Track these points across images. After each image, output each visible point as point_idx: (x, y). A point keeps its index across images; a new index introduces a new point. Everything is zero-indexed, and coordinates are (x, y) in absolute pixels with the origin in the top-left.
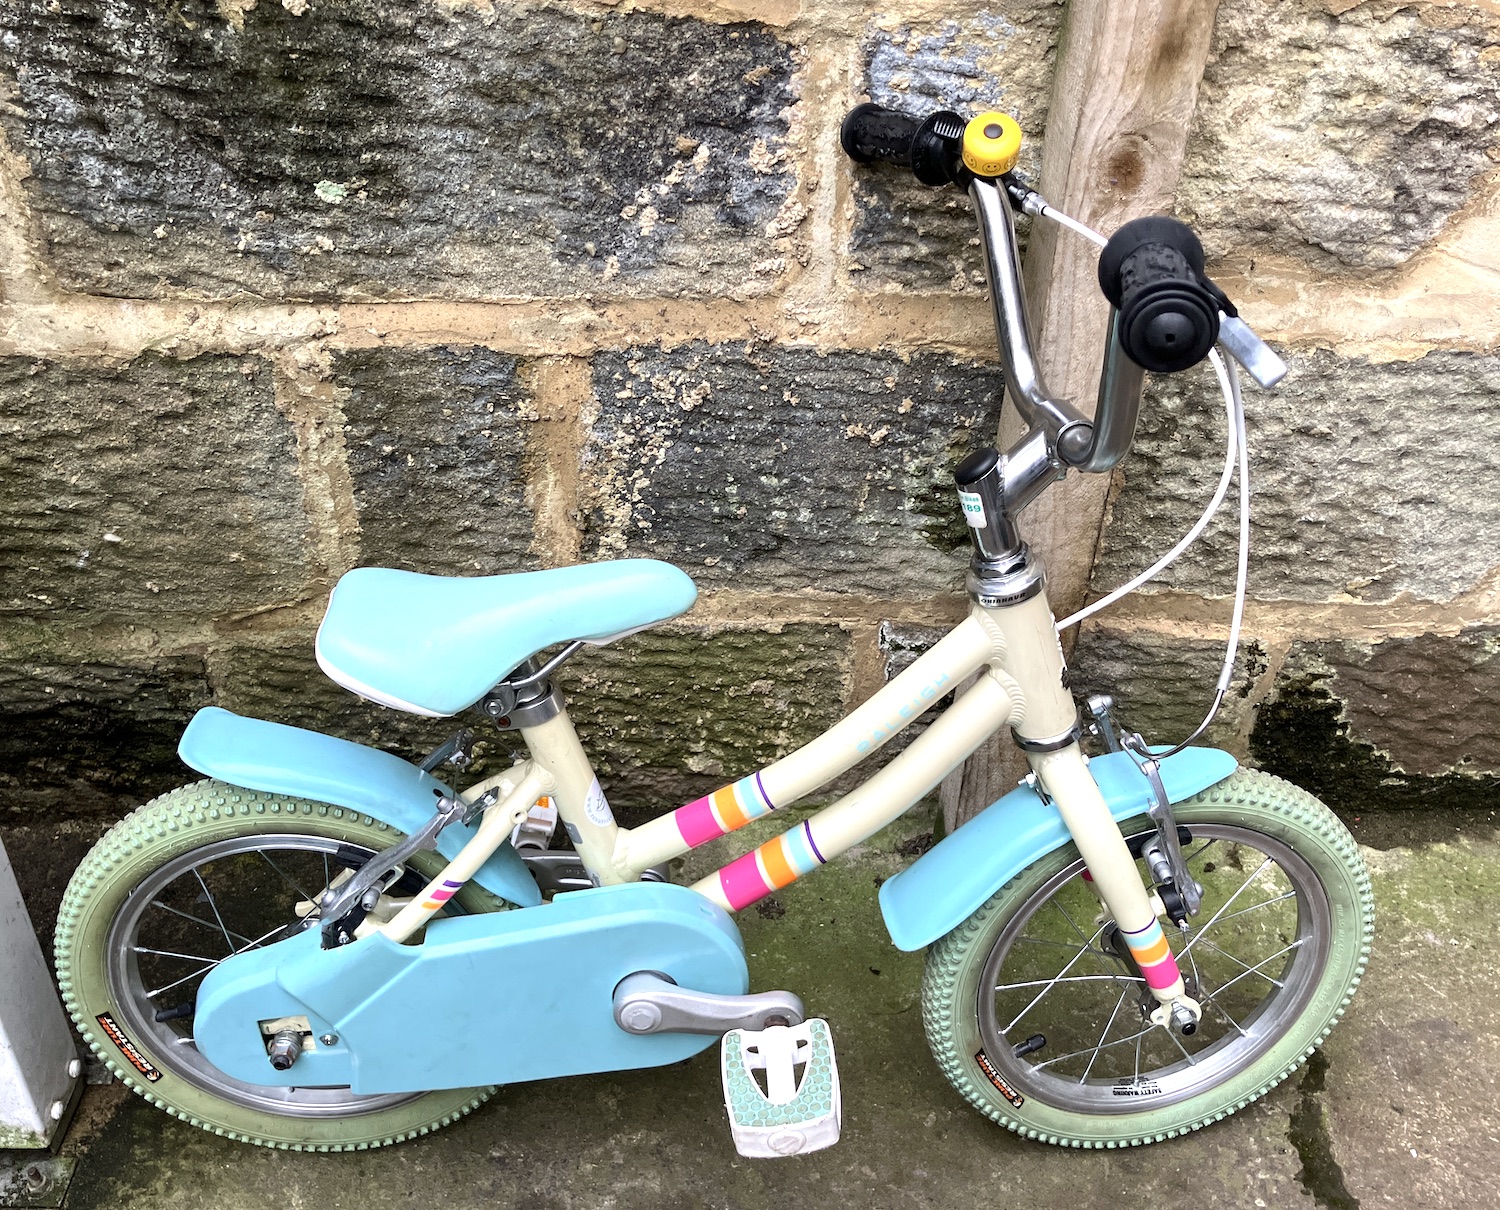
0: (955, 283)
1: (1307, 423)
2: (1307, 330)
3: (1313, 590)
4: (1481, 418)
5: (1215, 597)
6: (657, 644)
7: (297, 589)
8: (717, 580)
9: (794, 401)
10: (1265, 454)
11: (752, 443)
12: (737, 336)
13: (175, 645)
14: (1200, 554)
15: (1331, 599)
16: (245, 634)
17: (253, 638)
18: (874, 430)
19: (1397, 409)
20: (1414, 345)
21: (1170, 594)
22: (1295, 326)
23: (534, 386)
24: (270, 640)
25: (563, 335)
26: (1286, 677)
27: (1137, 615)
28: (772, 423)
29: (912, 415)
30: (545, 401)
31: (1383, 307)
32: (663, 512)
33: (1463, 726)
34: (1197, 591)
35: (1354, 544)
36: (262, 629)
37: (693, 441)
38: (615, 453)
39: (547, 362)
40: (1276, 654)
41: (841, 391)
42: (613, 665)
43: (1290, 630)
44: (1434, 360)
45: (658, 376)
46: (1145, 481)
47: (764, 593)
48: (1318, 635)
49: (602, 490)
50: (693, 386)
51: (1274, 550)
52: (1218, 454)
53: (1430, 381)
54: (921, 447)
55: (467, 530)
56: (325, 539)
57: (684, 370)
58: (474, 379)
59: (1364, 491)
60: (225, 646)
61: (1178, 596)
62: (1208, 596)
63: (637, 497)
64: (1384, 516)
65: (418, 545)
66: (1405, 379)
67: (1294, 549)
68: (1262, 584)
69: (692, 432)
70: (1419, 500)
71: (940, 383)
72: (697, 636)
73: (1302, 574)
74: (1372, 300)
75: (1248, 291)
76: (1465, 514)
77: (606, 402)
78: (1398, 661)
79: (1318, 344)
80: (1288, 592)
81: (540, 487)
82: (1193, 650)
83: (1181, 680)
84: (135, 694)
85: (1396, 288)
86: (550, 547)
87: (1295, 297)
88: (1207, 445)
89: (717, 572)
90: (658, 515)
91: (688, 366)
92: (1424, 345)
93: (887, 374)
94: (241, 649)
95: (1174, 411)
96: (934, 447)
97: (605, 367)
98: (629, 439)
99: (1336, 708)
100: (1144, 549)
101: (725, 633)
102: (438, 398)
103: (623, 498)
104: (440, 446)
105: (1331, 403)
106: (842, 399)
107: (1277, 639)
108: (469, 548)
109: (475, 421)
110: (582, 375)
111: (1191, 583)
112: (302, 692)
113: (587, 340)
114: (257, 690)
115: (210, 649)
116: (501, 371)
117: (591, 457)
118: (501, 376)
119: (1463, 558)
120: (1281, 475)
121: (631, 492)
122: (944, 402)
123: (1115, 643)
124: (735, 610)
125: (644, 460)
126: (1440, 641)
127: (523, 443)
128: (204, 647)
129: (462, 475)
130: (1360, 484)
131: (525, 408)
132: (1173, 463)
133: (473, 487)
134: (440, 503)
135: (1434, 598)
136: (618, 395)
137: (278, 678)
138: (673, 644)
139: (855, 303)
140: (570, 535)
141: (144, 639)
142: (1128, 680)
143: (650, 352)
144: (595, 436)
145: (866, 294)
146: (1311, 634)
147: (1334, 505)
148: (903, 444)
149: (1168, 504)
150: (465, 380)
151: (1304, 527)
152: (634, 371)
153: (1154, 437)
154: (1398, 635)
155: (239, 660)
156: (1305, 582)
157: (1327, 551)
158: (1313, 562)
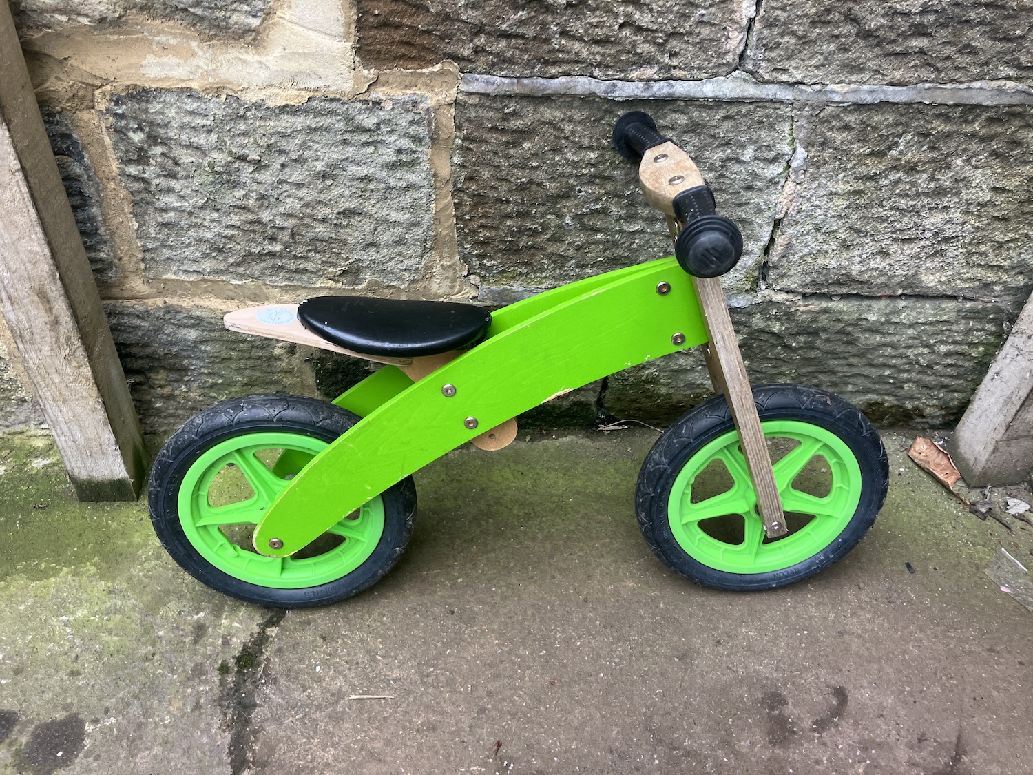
1: (242, 152)
2: (211, 80)
3: (305, 277)
15: (319, 284)
19: (304, 142)
20: (296, 93)
21: (204, 280)
22: (202, 77)
27: (193, 295)
31: (261, 63)
34: (222, 277)
35: (318, 244)
44: (314, 104)
46: (148, 197)
51: (263, 248)
61: (213, 281)
66: (301, 119)
68: (267, 272)
70: (350, 212)
73: (292, 265)
74: (251, 56)
79: (226, 91)
80: (289, 279)
85: (265, 48)
87: (194, 54)
88: (177, 169)
92: (303, 92)
100: (171, 247)
105: (254, 138)
111: (215, 272)
132: (164, 183)
153: (136, 162)
156: (297, 271)
157: (301, 249)
158: (295, 257)
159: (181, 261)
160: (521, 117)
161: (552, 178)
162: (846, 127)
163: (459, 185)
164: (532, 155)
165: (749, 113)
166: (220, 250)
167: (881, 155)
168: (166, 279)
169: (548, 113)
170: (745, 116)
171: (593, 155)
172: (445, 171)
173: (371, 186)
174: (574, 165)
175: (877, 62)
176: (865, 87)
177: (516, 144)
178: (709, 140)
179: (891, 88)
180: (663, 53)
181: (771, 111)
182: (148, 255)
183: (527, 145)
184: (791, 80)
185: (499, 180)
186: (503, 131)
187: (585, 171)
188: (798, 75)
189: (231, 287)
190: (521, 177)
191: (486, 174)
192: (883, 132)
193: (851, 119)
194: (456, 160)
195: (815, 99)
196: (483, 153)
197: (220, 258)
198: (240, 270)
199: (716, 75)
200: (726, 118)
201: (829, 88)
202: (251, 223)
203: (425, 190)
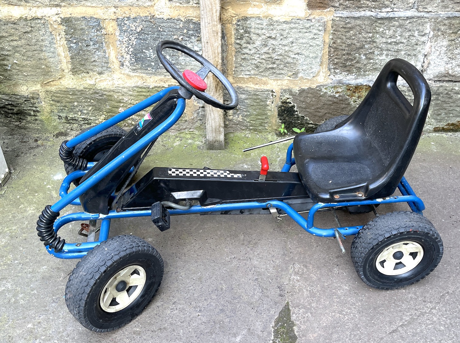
0: (191, 3)
1: (270, 35)
2: (266, 14)
4: (306, 34)
5: (261, 78)
6: (140, 90)
7: (58, 75)
8: (151, 74)
9: (161, 30)
10: (263, 43)
11: (153, 40)
12: (146, 15)
13: (32, 90)
14: (256, 67)
16: (47, 87)
17: (49, 88)
18: (179, 37)
20: (289, 17)
21: (251, 77)
23: (105, 26)
24: (53, 89)
25: (109, 14)
26: (282, 99)
27: (246, 83)
28: (157, 35)
29: (187, 33)
30: (108, 30)
32: (137, 57)
33: (323, 111)
34: (257, 77)
35: (287, 64)
36: (51, 86)
37: (141, 39)
38: (124, 42)
39: (107, 20)
40: (278, 93)
41: (171, 28)
42: (131, 95)
43: (280, 87)
44: (293, 21)
45: (131, 24)
46: (240, 50)
47: (162, 77)
48: (286, 88)
49: (123, 51)
50: (139, 26)
51: (271, 66)
52: (253, 43)
53: (294, 26)
54: (190, 41)
55: (94, 61)
56: (63, 63)
57: (137, 23)
58: (92, 24)
59: (286, 52)
60: (43, 90)
61: (253, 78)
62: (259, 78)
63: (130, 53)
64: (292, 58)
65: (84, 65)
67: (275, 66)
68: (270, 75)
69: (140, 37)
70: (298, 54)
71: (192, 26)
72: (149, 88)
73: (278, 72)
74: (278, 7)
75: (252, 6)
76: (308, 57)
77: (121, 30)
78: (304, 94)
79: (269, 17)
81: (109, 51)
82: (259, 91)
83: (258, 99)
84: (23, 103)
85: (282, 5)
86: (113, 65)
87: (262, 7)
88: (251, 41)
89: (151, 72)
90: (136, 57)
91: (137, 22)
93: (180, 24)
94: (47, 91)
95: (242, 33)
96: (193, 41)
97: (120, 23)
98: (127, 39)
99: (294, 106)
100: (243, 66)
101: (156, 87)
102: (84, 29)
103: (128, 53)
104: (86, 40)
105: (274, 31)
106: (171, 30)
107: (277, 89)
108: (95, 65)
109: (92, 34)
110: (114, 24)
111: (255, 75)
112: (62, 103)
113: (115, 15)
114: (51, 102)
115: (40, 91)
116: (97, 23)
117: (119, 43)
118: (97, 24)
119: (311, 67)
120: (268, 48)
121: (129, 52)
122: (193, 30)
123: (242, 90)
124: (156, 81)
125: (131, 44)
126: (312, 89)
127: (104, 40)
128: (38, 91)
129: (91, 47)
130: (285, 50)
131: (104, 31)
132: (244, 45)
133: (94, 50)
134: (88, 54)
135: (308, 78)
136: (123, 28)
137: (56, 99)
138: (144, 90)
139: (171, 8)
140: (117, 62)
141: (25, 88)
142: (247, 99)
143: (129, 18)
144: (119, 38)
145: (173, 6)
146: (285, 88)
147: (281, 55)
148: (186, 40)
149: (246, 55)
150: (90, 24)
151: (276, 60)
152: (126, 23)
153: (240, 39)
154: (303, 88)
155: (47, 94)
156: (279, 74)
157: (282, 66)
158: (280, 69)
159: (245, 71)
160: (351, 24)
161: (358, 42)
162: (445, 25)
163: (331, 45)
164: (353, 35)
165: (416, 21)
166: (257, 67)
167: (456, 33)
168: (240, 77)
169: (358, 22)
170: (415, 22)
171: (371, 35)
172: (327, 41)
173: (305, 45)
174: (365, 38)
175: (452, 5)
176: (449, 13)
177: (348, 32)
178: (405, 30)
179: (457, 13)
180: (392, 4)
181: (423, 20)
182: (236, 69)
183: (351, 32)
184: (428, 11)
185: (342, 43)
186: (345, 28)
187: (368, 40)
188: (430, 9)
189: (258, 80)
190: (349, 42)
191: (339, 41)
192: (456, 26)
193: (446, 22)
194: (331, 37)
195: (435, 16)
196: (338, 35)
197: (257, 70)
198: (262, 74)
199: (406, 10)
200: (410, 23)
201: (439, 13)
202: (269, 58)
203: (321, 47)
